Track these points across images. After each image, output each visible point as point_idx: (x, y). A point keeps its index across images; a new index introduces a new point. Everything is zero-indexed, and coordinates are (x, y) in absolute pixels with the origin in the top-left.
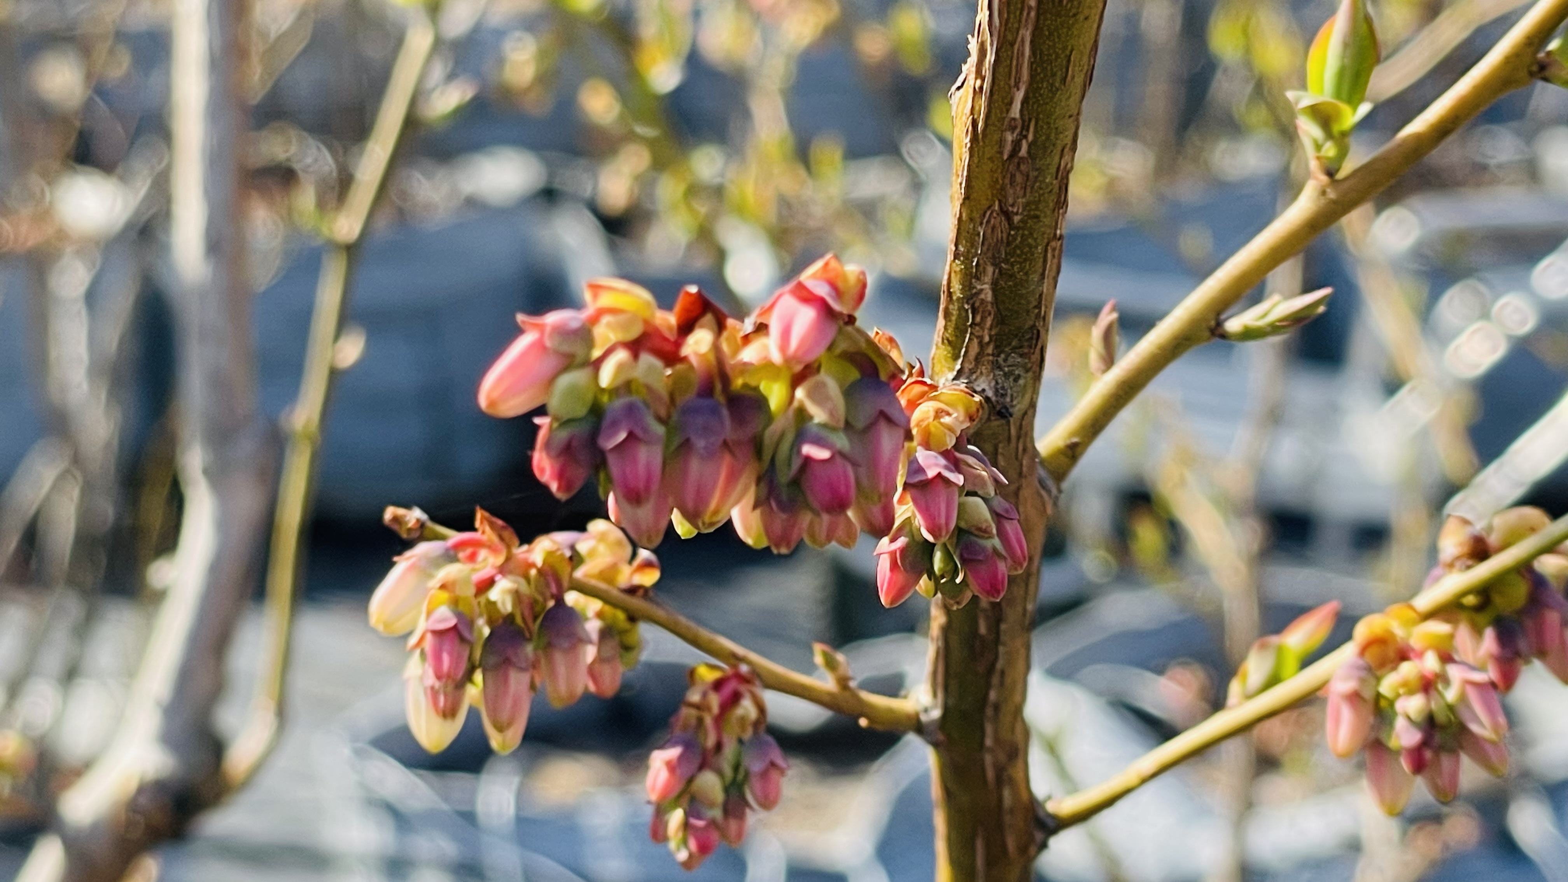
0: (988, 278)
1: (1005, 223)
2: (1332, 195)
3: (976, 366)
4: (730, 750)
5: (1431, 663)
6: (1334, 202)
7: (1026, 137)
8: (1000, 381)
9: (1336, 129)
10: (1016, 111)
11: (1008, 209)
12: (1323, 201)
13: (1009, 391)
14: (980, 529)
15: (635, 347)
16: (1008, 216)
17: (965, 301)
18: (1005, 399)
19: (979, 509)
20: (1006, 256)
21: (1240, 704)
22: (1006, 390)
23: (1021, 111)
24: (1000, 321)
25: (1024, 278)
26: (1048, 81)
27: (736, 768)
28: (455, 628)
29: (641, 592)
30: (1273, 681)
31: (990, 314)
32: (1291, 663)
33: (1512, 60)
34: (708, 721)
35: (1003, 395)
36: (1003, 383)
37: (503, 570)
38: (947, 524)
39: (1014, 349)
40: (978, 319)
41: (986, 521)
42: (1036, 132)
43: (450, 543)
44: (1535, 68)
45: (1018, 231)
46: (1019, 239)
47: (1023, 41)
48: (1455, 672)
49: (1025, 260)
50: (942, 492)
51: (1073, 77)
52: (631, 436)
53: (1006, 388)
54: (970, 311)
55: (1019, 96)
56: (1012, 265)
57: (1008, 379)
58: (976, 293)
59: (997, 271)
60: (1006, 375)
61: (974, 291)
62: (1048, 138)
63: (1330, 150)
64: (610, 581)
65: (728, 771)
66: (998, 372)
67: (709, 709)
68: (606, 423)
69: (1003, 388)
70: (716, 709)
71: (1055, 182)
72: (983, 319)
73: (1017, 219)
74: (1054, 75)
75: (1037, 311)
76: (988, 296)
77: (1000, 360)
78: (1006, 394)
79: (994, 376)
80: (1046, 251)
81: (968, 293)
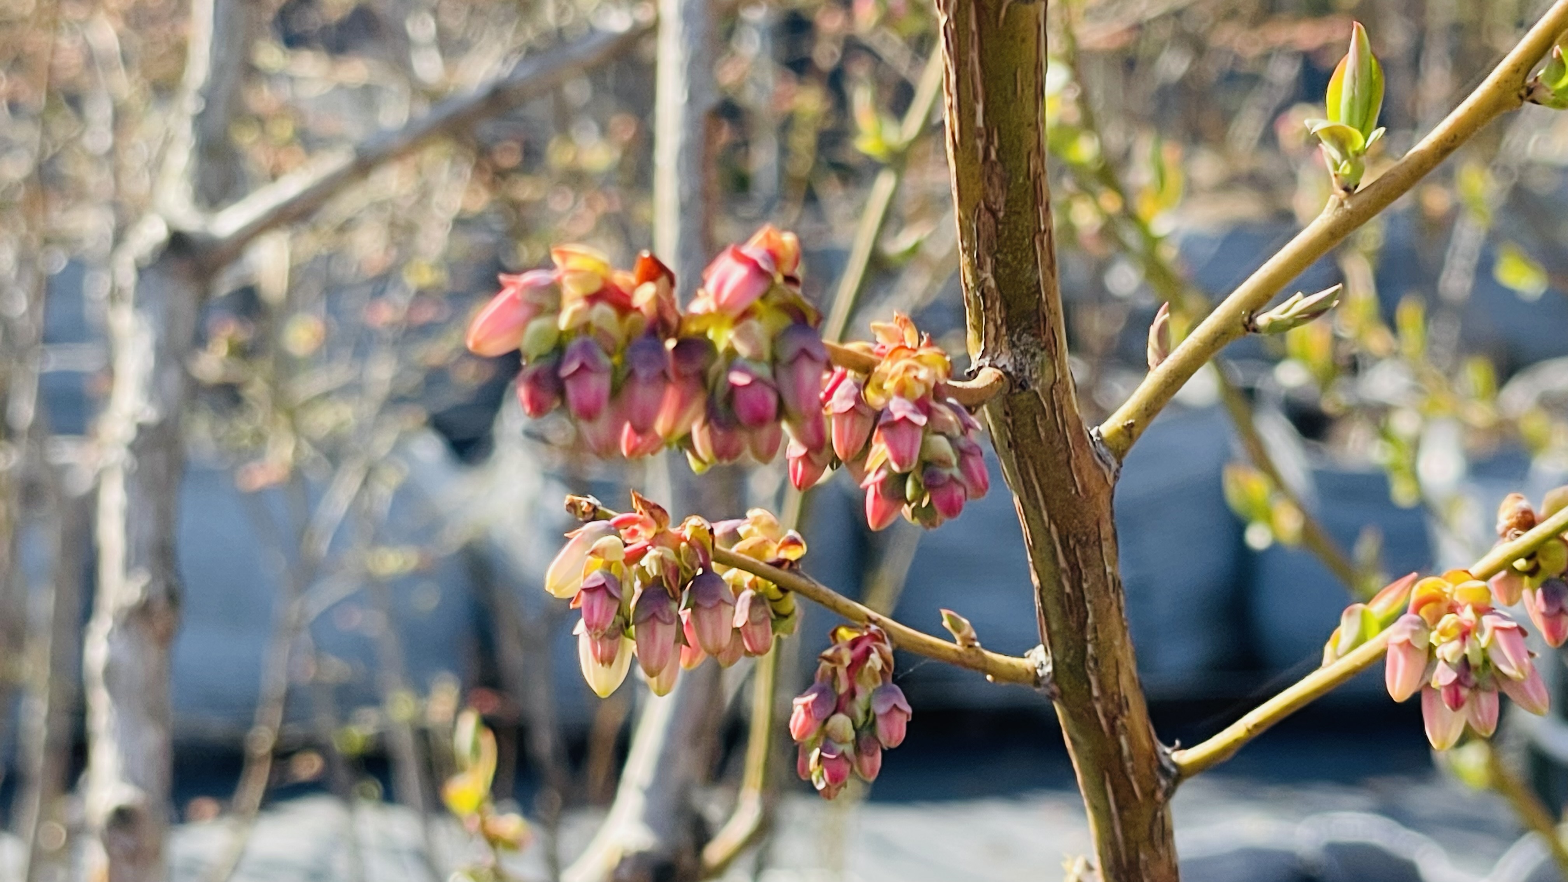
0: (988, 267)
1: (992, 221)
2: (1348, 206)
3: (996, 344)
4: (861, 698)
5: (1467, 615)
6: (1351, 212)
7: (992, 143)
8: (1018, 358)
9: (1350, 151)
10: (980, 121)
11: (992, 207)
12: (1340, 212)
13: (1027, 366)
14: (940, 461)
15: (592, 298)
16: (994, 213)
17: (976, 288)
18: (1023, 373)
19: (941, 445)
20: (998, 246)
21: (1332, 663)
22: (1025, 366)
23: (984, 121)
24: (1007, 305)
25: (1019, 267)
26: (1001, 95)
27: (867, 712)
28: (604, 585)
29: (787, 564)
30: (1360, 641)
31: (997, 299)
32: (1374, 626)
33: (1502, 85)
34: (841, 672)
35: (1021, 370)
36: (1021, 359)
37: (653, 543)
38: (911, 456)
39: (1024, 330)
40: (989, 304)
41: (946, 454)
42: (1000, 138)
43: (613, 521)
44: (1523, 92)
45: (1005, 225)
46: (1006, 233)
47: (973, 63)
48: (1488, 621)
49: (1017, 249)
50: (905, 432)
51: (1023, 90)
52: (583, 367)
53: (1024, 364)
54: (981, 298)
55: (980, 108)
56: (1006, 254)
57: (1026, 355)
58: (982, 281)
59: (994, 261)
60: (1024, 353)
61: (981, 280)
62: (1012, 144)
63: (1346, 169)
64: (760, 556)
65: (861, 717)
66: (1015, 350)
67: (841, 661)
68: (567, 356)
69: (1021, 364)
70: (847, 662)
71: (1028, 183)
72: (993, 303)
73: (1001, 214)
74: (1005, 89)
75: (1037, 296)
76: (992, 283)
77: (1015, 338)
78: (1024, 369)
79: (1012, 353)
80: (1034, 242)
81: (978, 282)
